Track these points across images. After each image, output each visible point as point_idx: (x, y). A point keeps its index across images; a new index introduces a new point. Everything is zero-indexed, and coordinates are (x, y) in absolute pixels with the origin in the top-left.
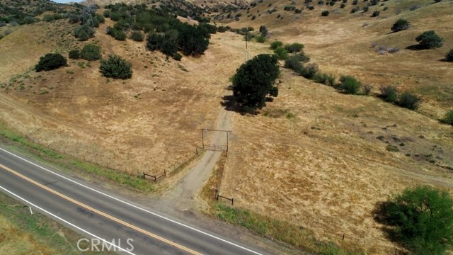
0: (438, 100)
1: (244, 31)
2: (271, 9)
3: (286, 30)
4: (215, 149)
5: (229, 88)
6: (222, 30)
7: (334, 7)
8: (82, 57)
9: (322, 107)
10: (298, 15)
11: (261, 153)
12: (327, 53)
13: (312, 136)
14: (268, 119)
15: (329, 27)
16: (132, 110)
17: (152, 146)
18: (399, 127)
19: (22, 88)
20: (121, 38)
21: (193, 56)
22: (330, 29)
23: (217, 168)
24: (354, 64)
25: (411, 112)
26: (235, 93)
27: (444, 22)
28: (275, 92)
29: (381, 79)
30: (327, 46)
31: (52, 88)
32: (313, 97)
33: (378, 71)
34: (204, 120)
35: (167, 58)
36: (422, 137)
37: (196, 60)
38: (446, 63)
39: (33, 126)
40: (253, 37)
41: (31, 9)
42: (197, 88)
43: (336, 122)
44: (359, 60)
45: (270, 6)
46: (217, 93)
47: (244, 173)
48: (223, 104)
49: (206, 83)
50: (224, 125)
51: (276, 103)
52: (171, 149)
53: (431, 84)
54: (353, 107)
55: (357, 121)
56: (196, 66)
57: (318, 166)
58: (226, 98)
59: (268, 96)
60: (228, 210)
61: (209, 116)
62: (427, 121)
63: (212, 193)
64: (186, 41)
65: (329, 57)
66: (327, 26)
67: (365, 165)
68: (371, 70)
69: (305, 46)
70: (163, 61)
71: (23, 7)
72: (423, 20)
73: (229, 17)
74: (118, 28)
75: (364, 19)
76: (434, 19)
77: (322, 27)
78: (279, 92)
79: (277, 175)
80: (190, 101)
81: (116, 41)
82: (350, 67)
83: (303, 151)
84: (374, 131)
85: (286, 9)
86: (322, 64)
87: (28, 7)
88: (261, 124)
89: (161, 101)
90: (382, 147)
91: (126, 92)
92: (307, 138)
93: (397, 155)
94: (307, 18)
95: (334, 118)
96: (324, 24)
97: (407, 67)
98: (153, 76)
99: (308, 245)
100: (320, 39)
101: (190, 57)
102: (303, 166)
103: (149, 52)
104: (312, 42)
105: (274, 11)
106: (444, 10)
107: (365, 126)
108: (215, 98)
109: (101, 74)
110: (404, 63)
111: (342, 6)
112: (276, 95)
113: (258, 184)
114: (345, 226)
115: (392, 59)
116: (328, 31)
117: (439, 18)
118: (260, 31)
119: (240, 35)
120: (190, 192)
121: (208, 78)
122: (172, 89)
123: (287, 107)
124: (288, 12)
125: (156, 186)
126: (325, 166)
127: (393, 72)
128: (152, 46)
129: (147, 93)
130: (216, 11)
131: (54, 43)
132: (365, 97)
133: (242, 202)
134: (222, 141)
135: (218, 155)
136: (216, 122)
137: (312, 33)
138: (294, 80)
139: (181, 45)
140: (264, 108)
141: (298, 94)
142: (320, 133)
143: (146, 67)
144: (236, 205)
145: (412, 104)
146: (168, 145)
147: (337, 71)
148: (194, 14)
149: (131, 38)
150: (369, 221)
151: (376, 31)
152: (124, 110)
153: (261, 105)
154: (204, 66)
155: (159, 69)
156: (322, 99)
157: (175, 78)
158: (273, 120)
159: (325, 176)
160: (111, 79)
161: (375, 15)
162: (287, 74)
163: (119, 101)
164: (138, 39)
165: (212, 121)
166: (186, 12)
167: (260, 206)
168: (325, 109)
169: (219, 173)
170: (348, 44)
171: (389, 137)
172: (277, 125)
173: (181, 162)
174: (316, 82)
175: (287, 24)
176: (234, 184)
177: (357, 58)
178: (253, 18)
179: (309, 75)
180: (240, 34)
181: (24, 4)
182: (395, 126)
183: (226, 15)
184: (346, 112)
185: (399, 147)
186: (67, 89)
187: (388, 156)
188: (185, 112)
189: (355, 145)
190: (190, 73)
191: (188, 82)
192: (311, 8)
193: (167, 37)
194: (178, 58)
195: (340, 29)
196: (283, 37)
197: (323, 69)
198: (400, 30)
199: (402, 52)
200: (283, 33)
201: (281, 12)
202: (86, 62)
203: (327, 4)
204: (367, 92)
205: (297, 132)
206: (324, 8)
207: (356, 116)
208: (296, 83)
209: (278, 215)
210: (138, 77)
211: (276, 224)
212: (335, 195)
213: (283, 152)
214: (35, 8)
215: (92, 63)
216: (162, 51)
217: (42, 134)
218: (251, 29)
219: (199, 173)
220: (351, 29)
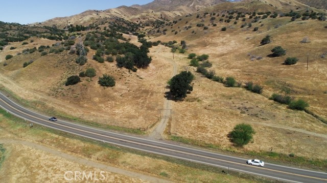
0: (273, 88)
1: (170, 44)
2: (188, 25)
3: (198, 43)
4: (166, 117)
5: (167, 87)
6: (156, 44)
7: (230, 24)
8: (86, 76)
9: (215, 95)
10: (206, 31)
11: (186, 118)
12: (222, 61)
13: (208, 109)
14: (188, 103)
15: (225, 40)
16: (122, 102)
17: (137, 118)
18: (249, 102)
19: (64, 95)
20: (101, 61)
21: (143, 68)
22: (227, 41)
23: (168, 124)
24: (237, 68)
25: (258, 95)
26: (171, 91)
27: (292, 37)
28: (191, 89)
29: (249, 77)
30: (223, 55)
31: (78, 94)
32: (211, 90)
33: (249, 72)
34: (158, 105)
35: (129, 71)
36: (257, 107)
37: (145, 70)
38: (285, 66)
39: (79, 113)
40: (177, 48)
41: (14, 33)
42: (150, 88)
43: (220, 102)
44: (239, 65)
45: (187, 23)
46: (161, 91)
47: (179, 126)
48: (165, 97)
49: (154, 85)
50: (167, 107)
51: (192, 95)
52: (147, 119)
53: (272, 78)
54: (230, 94)
55: (230, 101)
56: (146, 74)
57: (210, 121)
58: (166, 93)
59: (188, 91)
60: (175, 137)
61: (160, 103)
62: (263, 99)
63: (168, 133)
64: (139, 60)
65: (223, 63)
66: (225, 38)
67: (229, 119)
68: (245, 71)
69: (210, 56)
70: (128, 73)
71: (8, 32)
72: (280, 36)
73: (158, 31)
74: (98, 55)
75: (249, 33)
76: (286, 35)
77: (222, 40)
78: (193, 88)
79: (192, 125)
80: (149, 96)
81: (99, 63)
82: (234, 70)
83: (204, 116)
84: (237, 105)
85: (198, 25)
86: (219, 68)
87: (11, 32)
88: (185, 105)
89: (134, 97)
90: (239, 112)
91: (115, 94)
92: (206, 110)
93: (244, 115)
94: (212, 33)
95: (220, 100)
96: (223, 37)
97: (264, 69)
98: (126, 83)
99: (203, 145)
100: (219, 50)
101: (141, 69)
102: (204, 121)
103: (119, 69)
104: (214, 52)
105: (190, 27)
106: (293, 29)
107: (234, 103)
108: (161, 94)
109: (99, 85)
110: (263, 66)
111: (235, 23)
112: (192, 91)
113: (185, 129)
114: (216, 139)
115: (257, 64)
116: (225, 43)
117: (289, 35)
118: (181, 44)
119: (168, 48)
120: (159, 133)
121: (154, 82)
122: (137, 90)
123: (197, 96)
124: (199, 28)
125: (146, 132)
126: (212, 121)
127: (255, 72)
128: (120, 65)
129: (126, 93)
130: (148, 25)
131: (64, 67)
132: (238, 88)
133: (179, 135)
134: (169, 114)
135: (167, 120)
136: (164, 106)
137: (215, 45)
138: (202, 81)
139: (136, 62)
140: (186, 98)
141: (204, 89)
142: (212, 108)
143: (120, 78)
144: (177, 136)
145: (259, 91)
146: (145, 117)
147: (226, 73)
148: (133, 30)
149: (107, 60)
150: (225, 137)
151: (253, 43)
152: (117, 103)
153: (185, 96)
154: (150, 74)
155: (128, 79)
156: (216, 90)
157: (138, 84)
158: (191, 103)
159: (212, 124)
160: (105, 87)
161: (255, 30)
162: (198, 76)
163: (113, 98)
164: (110, 60)
165: (162, 105)
166: (127, 28)
167: (186, 135)
168: (216, 96)
169: (169, 126)
170: (236, 53)
171: (243, 108)
172: (193, 106)
173: (153, 123)
174: (214, 81)
175: (199, 37)
176: (176, 130)
177: (238, 63)
178: (176, 33)
179: (210, 76)
180: (168, 46)
181: (8, 30)
182: (247, 102)
183: (156, 30)
184: (226, 97)
185: (246, 112)
186: (86, 94)
187: (239, 116)
188: (147, 102)
189: (227, 112)
190: (144, 80)
191: (145, 86)
192: (215, 25)
193: (127, 58)
194: (135, 71)
195: (233, 41)
196: (196, 49)
197: (218, 73)
198: (265, 44)
199: (264, 59)
200: (196, 45)
201: (194, 28)
202: (89, 78)
203: (225, 21)
204: (239, 86)
205: (202, 108)
206: (223, 25)
207: (231, 99)
208: (203, 82)
209: (193, 138)
210: (118, 85)
211: (192, 140)
212: (215, 131)
213: (195, 116)
214: (17, 32)
215: (93, 79)
216: (125, 67)
217: (85, 117)
218: (175, 42)
219: (161, 127)
220: (239, 41)
